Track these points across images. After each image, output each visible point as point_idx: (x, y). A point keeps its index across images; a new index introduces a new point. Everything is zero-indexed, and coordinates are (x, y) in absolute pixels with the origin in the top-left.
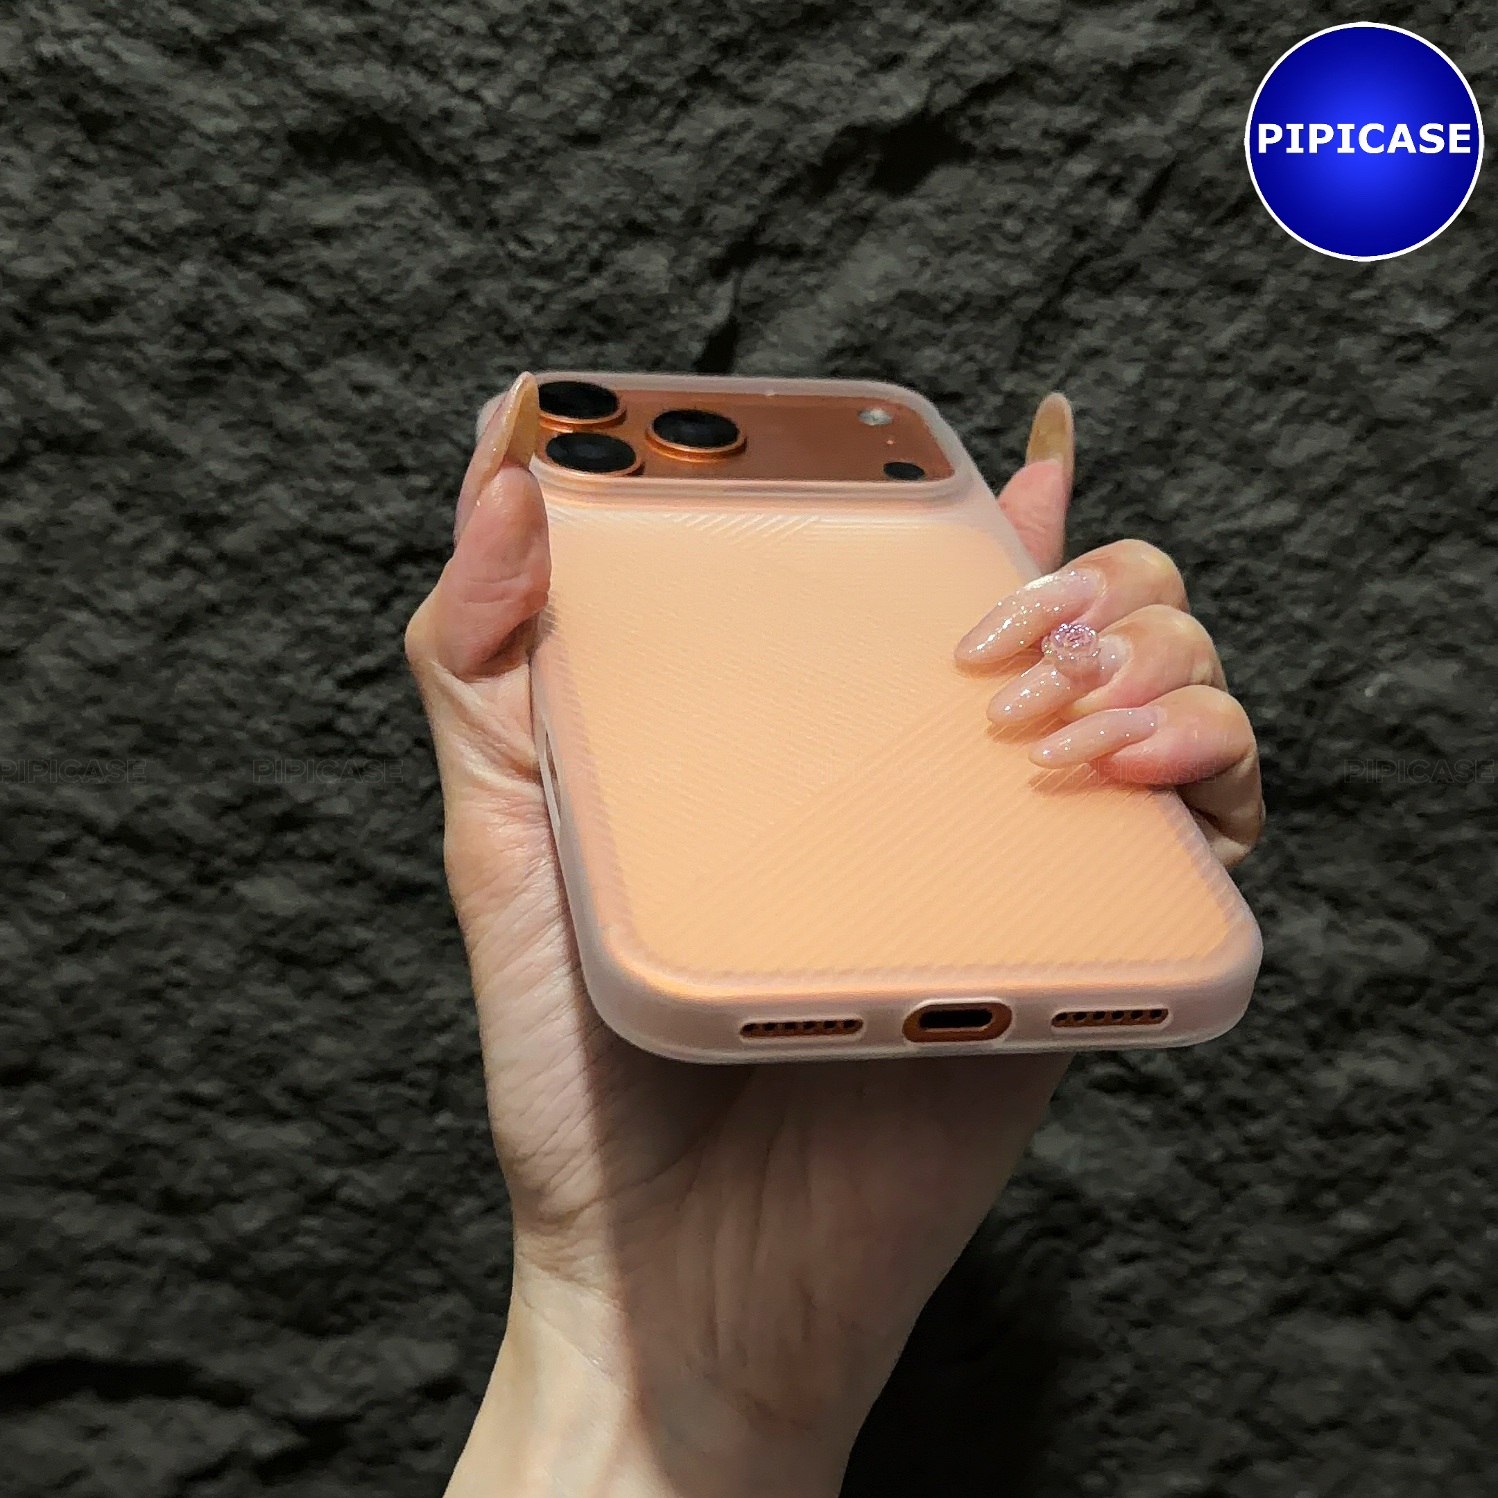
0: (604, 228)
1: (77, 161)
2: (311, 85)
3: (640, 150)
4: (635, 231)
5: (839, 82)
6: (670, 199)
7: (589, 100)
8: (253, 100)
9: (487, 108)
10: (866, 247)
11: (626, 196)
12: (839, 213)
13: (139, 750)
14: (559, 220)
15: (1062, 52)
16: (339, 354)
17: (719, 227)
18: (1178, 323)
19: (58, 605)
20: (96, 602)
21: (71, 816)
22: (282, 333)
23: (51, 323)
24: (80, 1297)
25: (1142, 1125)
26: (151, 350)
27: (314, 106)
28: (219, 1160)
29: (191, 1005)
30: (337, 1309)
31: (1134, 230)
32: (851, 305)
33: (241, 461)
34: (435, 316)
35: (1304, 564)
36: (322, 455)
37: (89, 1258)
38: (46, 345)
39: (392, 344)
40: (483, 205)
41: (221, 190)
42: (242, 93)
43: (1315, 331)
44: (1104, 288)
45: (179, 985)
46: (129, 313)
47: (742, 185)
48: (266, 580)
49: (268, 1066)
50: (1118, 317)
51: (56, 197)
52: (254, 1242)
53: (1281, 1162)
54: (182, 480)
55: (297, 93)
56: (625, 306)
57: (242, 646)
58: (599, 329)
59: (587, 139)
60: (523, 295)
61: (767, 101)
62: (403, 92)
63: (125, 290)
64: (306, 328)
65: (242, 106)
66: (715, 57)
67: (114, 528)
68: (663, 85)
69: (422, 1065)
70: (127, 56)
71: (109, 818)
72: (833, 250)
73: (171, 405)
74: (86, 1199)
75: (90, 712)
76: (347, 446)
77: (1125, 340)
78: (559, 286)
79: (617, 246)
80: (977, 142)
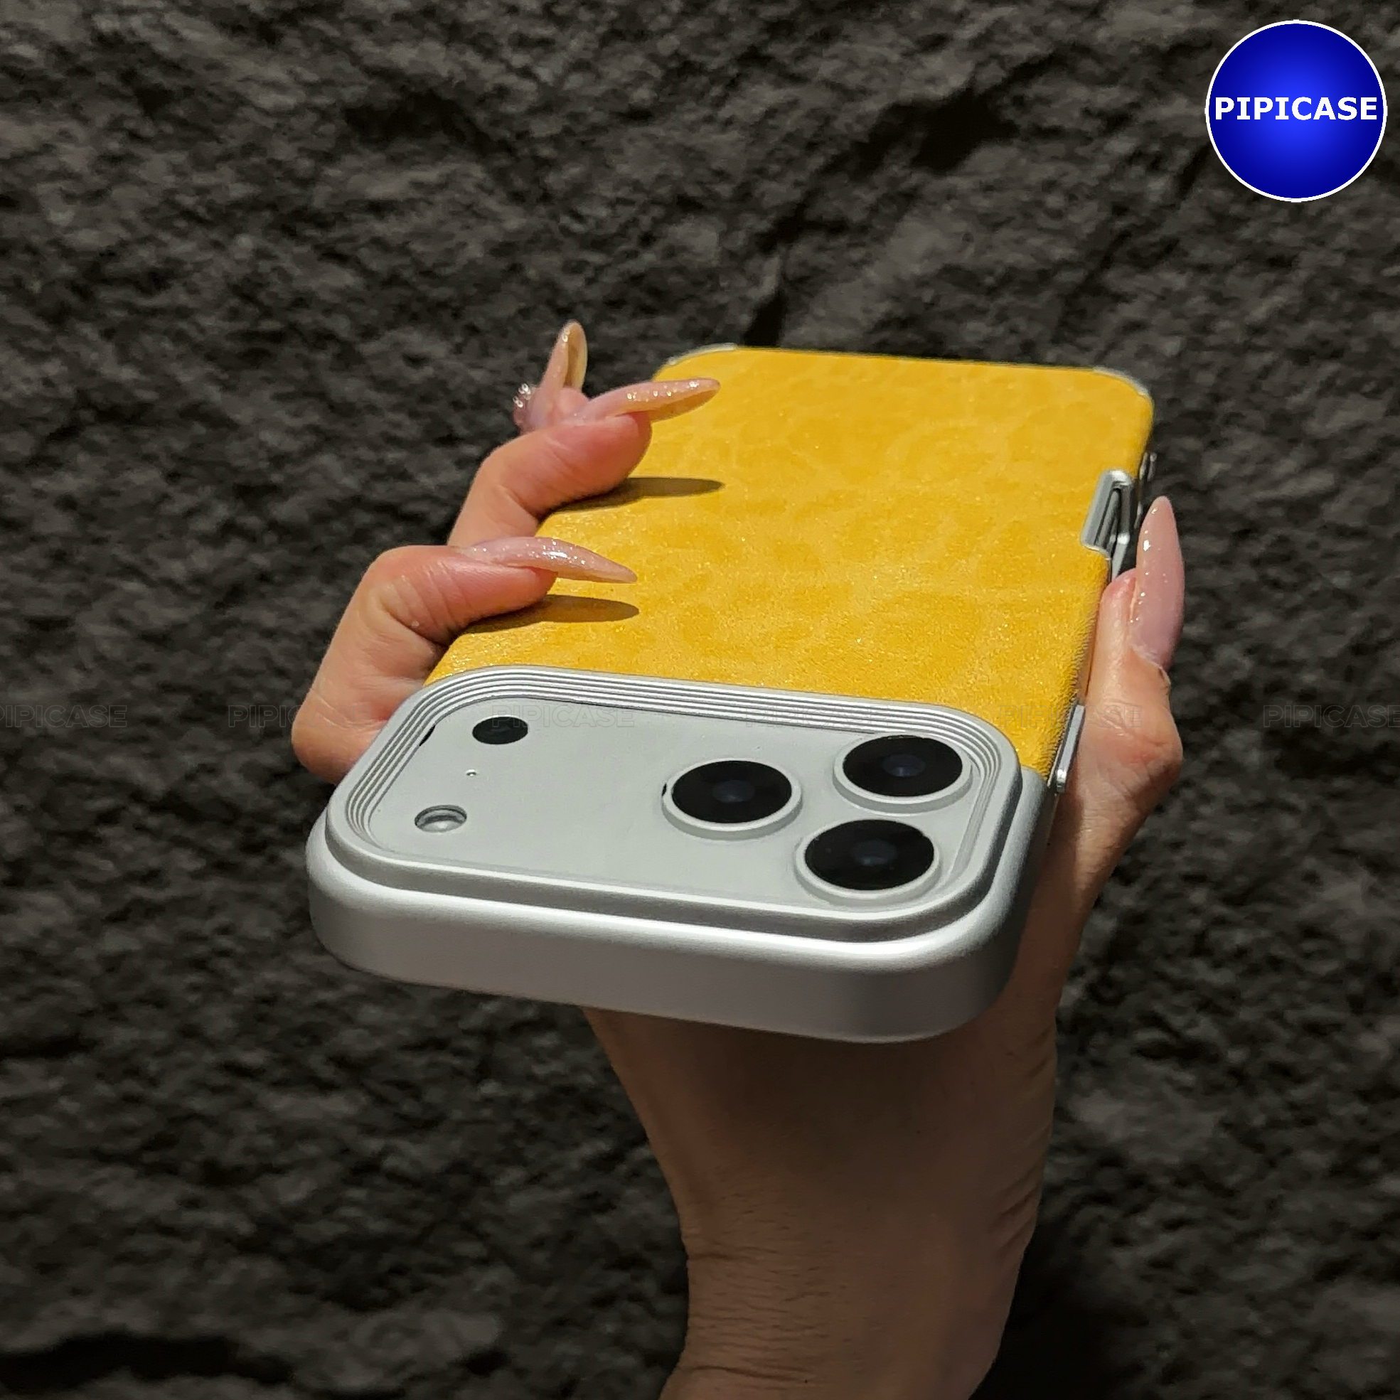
0: (655, 202)
1: (134, 136)
2: (368, 62)
3: (692, 127)
4: (686, 205)
5: (886, 63)
6: (721, 175)
7: (642, 77)
8: (311, 77)
9: (542, 85)
10: (910, 223)
11: (678, 172)
12: (883, 190)
13: (187, 718)
14: (609, 194)
15: (1102, 35)
16: (391, 326)
17: (769, 202)
18: (1217, 298)
19: (108, 575)
20: (146, 570)
21: (118, 784)
22: (335, 305)
23: (106, 295)
24: (120, 1273)
25: (1186, 1090)
26: (208, 321)
27: (371, 83)
28: (263, 1130)
29: (236, 973)
30: (380, 1282)
31: (1173, 207)
32: (898, 280)
33: (292, 432)
34: (488, 288)
35: (1343, 532)
36: (374, 426)
37: (131, 1231)
38: (100, 316)
39: (446, 316)
40: (536, 180)
41: (279, 164)
42: (298, 69)
43: (1348, 306)
44: (1143, 262)
45: (225, 953)
46: (185, 284)
47: (790, 161)
48: (315, 549)
49: (313, 1035)
50: (1158, 291)
51: (114, 170)
52: (298, 1214)
53: (1326, 1128)
54: (235, 450)
55: (356, 69)
56: (674, 279)
57: (292, 614)
58: (649, 301)
59: (639, 116)
60: (574, 268)
61: (815, 79)
62: (458, 69)
63: (179, 262)
64: (361, 301)
65: (299, 83)
66: (765, 37)
67: (165, 497)
68: (714, 64)
69: (468, 1033)
70: (186, 33)
71: (157, 785)
72: (878, 226)
73: (225, 376)
74: (128, 1172)
75: (141, 681)
76: (400, 417)
77: (1164, 315)
78: (610, 260)
79: (668, 219)
80: (1018, 122)
